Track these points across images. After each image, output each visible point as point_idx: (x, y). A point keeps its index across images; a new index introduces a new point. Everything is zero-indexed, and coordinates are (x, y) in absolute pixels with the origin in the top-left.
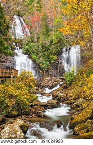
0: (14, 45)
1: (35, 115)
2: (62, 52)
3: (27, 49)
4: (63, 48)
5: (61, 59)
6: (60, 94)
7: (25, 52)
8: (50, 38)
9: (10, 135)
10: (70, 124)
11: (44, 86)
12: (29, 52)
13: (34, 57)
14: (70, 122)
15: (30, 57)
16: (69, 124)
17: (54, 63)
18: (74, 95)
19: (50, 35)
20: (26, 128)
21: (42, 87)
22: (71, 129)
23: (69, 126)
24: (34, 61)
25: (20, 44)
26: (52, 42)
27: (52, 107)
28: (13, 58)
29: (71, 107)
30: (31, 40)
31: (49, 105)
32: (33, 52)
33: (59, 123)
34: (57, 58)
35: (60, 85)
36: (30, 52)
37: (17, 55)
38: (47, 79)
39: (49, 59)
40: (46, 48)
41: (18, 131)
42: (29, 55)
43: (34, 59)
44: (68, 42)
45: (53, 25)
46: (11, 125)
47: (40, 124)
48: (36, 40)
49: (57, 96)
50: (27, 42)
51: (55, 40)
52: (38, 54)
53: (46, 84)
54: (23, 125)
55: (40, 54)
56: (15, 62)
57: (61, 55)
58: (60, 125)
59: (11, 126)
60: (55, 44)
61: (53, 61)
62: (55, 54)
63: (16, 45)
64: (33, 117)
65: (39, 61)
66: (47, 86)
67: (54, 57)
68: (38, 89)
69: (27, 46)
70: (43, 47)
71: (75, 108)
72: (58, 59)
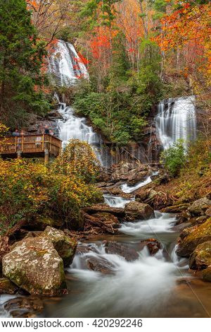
0: (56, 99)
1: (97, 230)
2: (156, 111)
3: (82, 106)
4: (158, 103)
5: (154, 127)
6: (154, 193)
7: (78, 111)
8: (130, 82)
9: (26, 261)
10: (180, 246)
11: (118, 181)
12: (86, 111)
13: (97, 121)
14: (180, 242)
15: (89, 123)
16: (177, 245)
17: (139, 133)
18: (186, 192)
19: (130, 76)
20: (71, 250)
21: (115, 182)
22: (183, 257)
23: (178, 250)
24: (98, 130)
25: (68, 96)
26: (134, 90)
27: (136, 218)
28: (53, 123)
29: (177, 218)
30: (92, 87)
31: (129, 215)
32: (95, 112)
33: (153, 243)
34: (145, 124)
35: (153, 178)
36: (89, 112)
37: (61, 118)
38: (125, 165)
39: (129, 127)
40: (122, 102)
41: (47, 252)
42: (87, 117)
43: (97, 125)
44: (169, 91)
45: (136, 55)
46: (33, 239)
47: (106, 245)
48: (101, 87)
49: (147, 197)
50: (82, 92)
51: (142, 85)
52: (105, 116)
53: (123, 177)
54: (63, 242)
55: (110, 114)
56: (57, 131)
57: (153, 117)
58: (156, 247)
59: (31, 242)
60: (141, 93)
61: (137, 130)
62: (142, 115)
63: (61, 99)
64: (90, 233)
65: (109, 129)
66: (125, 180)
67: (140, 121)
68: (105, 186)
69: (83, 100)
70: (115, 99)
71: (189, 219)
72: (147, 126)
